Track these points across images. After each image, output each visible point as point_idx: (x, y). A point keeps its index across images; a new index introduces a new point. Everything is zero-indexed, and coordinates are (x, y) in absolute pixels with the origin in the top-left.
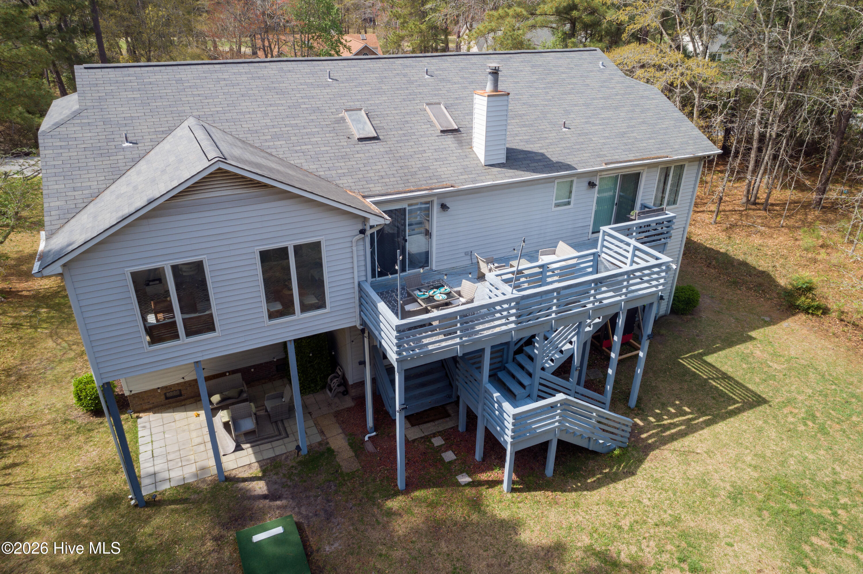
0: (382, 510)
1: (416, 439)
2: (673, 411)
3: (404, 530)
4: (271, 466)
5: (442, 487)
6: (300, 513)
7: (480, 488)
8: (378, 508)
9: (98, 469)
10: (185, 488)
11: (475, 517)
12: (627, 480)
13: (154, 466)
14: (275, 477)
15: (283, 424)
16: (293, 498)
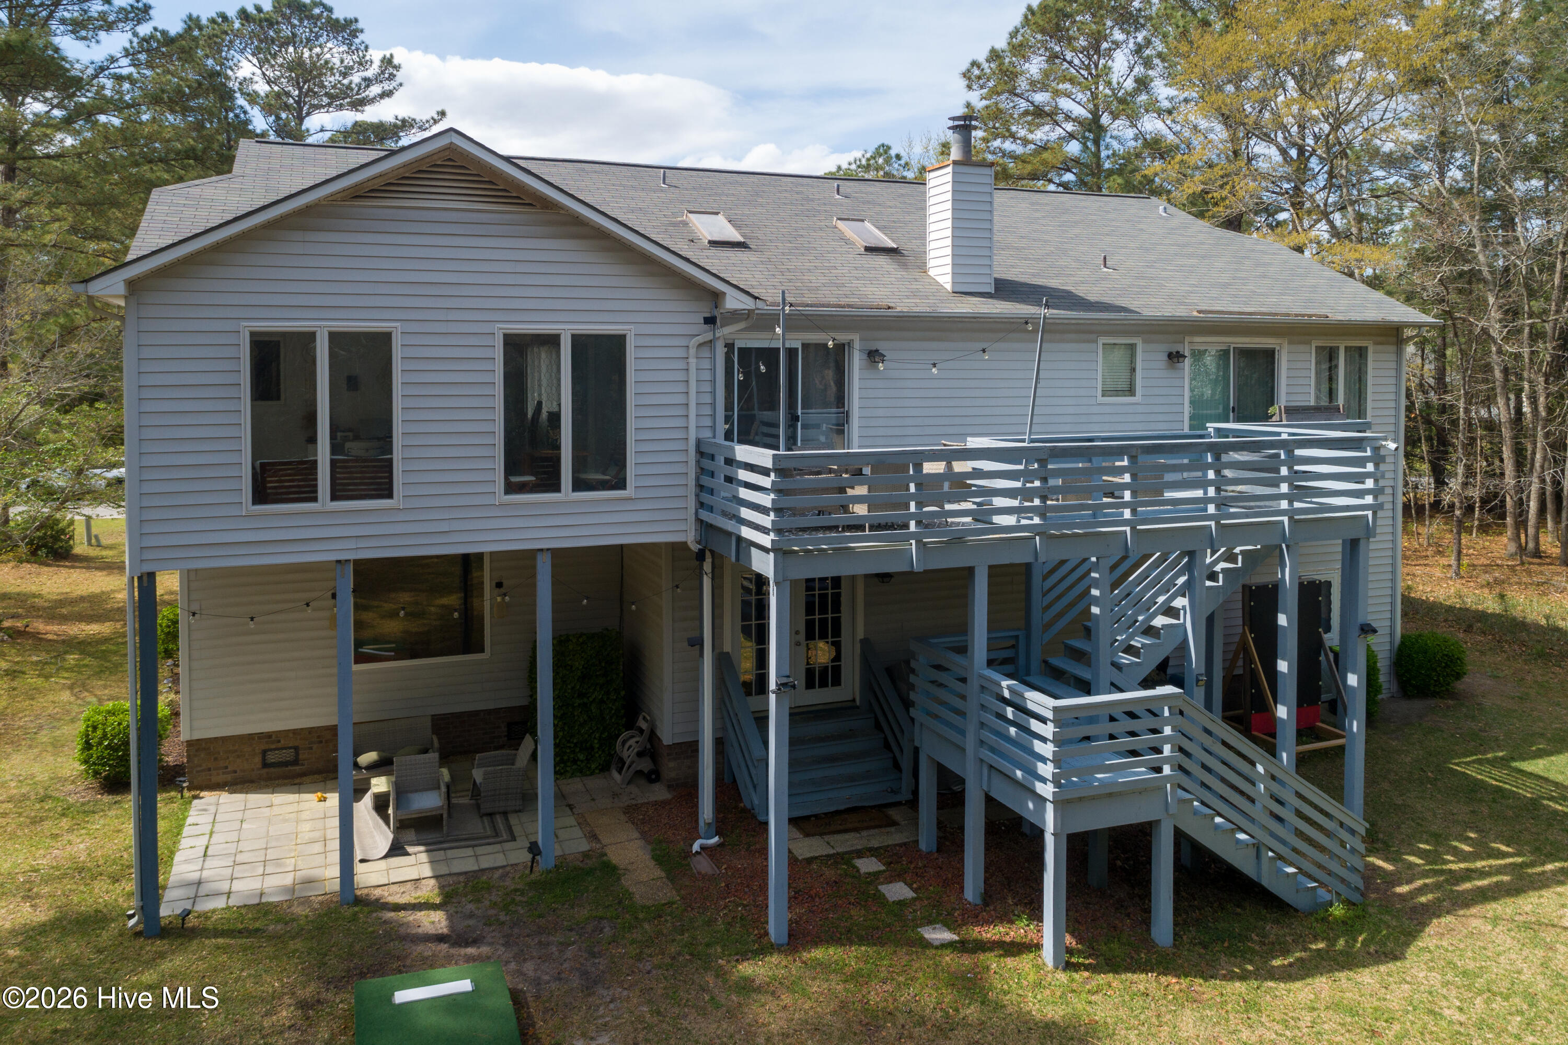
0: (725, 981)
1: (816, 858)
2: (1467, 848)
3: (782, 1023)
4: (465, 887)
5: (882, 945)
6: (520, 973)
7: (982, 957)
8: (717, 976)
9: (81, 870)
10: (259, 912)
11: (972, 1011)
12: (1382, 968)
13: (201, 870)
14: (471, 907)
15: (507, 820)
16: (507, 945)
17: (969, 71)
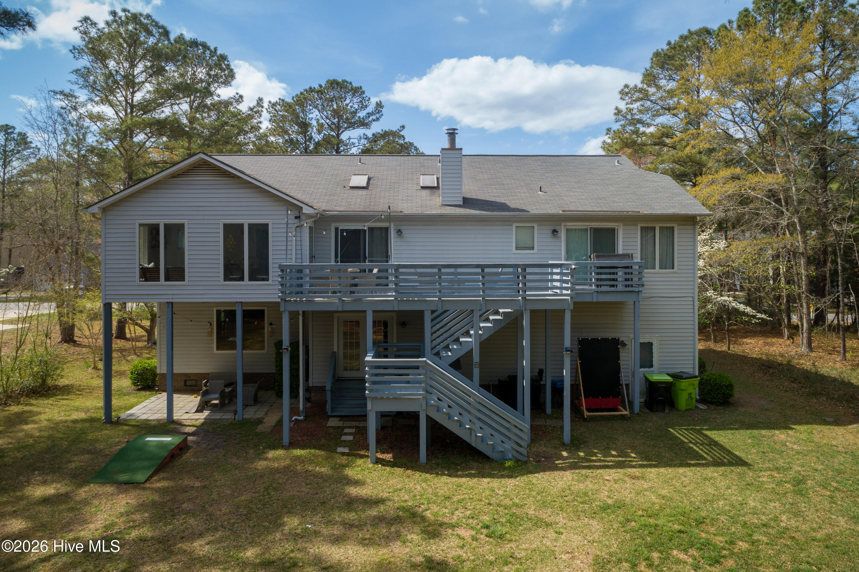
1: (333, 426)
2: (614, 453)
4: (211, 423)
5: (319, 450)
7: (350, 457)
11: (325, 469)
13: (138, 410)
17: (623, 90)
